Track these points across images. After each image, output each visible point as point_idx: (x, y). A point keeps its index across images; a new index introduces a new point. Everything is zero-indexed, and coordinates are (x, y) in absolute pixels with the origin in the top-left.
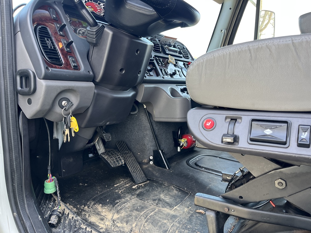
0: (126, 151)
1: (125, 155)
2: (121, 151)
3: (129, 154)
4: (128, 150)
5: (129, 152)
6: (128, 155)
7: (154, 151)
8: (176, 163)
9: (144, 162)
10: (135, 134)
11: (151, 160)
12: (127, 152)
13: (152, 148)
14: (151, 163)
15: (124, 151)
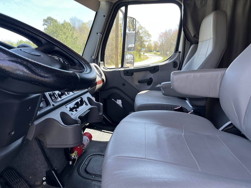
0: (16, 179)
1: (16, 185)
2: (11, 182)
3: (21, 182)
4: (18, 178)
5: (20, 180)
6: (19, 184)
7: (47, 172)
8: (68, 175)
9: (37, 185)
10: (25, 159)
11: (43, 181)
12: (18, 181)
13: (44, 170)
14: (45, 183)
15: (15, 180)
